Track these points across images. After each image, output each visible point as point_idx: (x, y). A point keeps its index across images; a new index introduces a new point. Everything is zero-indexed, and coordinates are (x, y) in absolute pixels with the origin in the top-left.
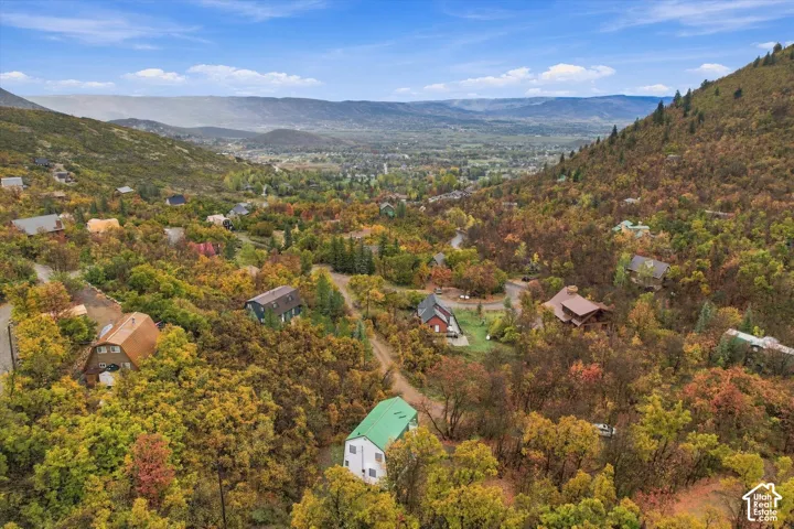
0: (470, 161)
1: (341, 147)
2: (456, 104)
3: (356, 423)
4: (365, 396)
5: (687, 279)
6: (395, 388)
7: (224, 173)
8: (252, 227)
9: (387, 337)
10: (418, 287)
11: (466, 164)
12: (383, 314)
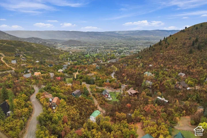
0: (119, 48)
1: (87, 44)
2: (117, 32)
3: (91, 114)
4: (93, 110)
5: (155, 86)
6: (98, 108)
7: (59, 55)
8: (68, 72)
9: (97, 99)
10: (103, 87)
11: (118, 49)
12: (96, 94)
